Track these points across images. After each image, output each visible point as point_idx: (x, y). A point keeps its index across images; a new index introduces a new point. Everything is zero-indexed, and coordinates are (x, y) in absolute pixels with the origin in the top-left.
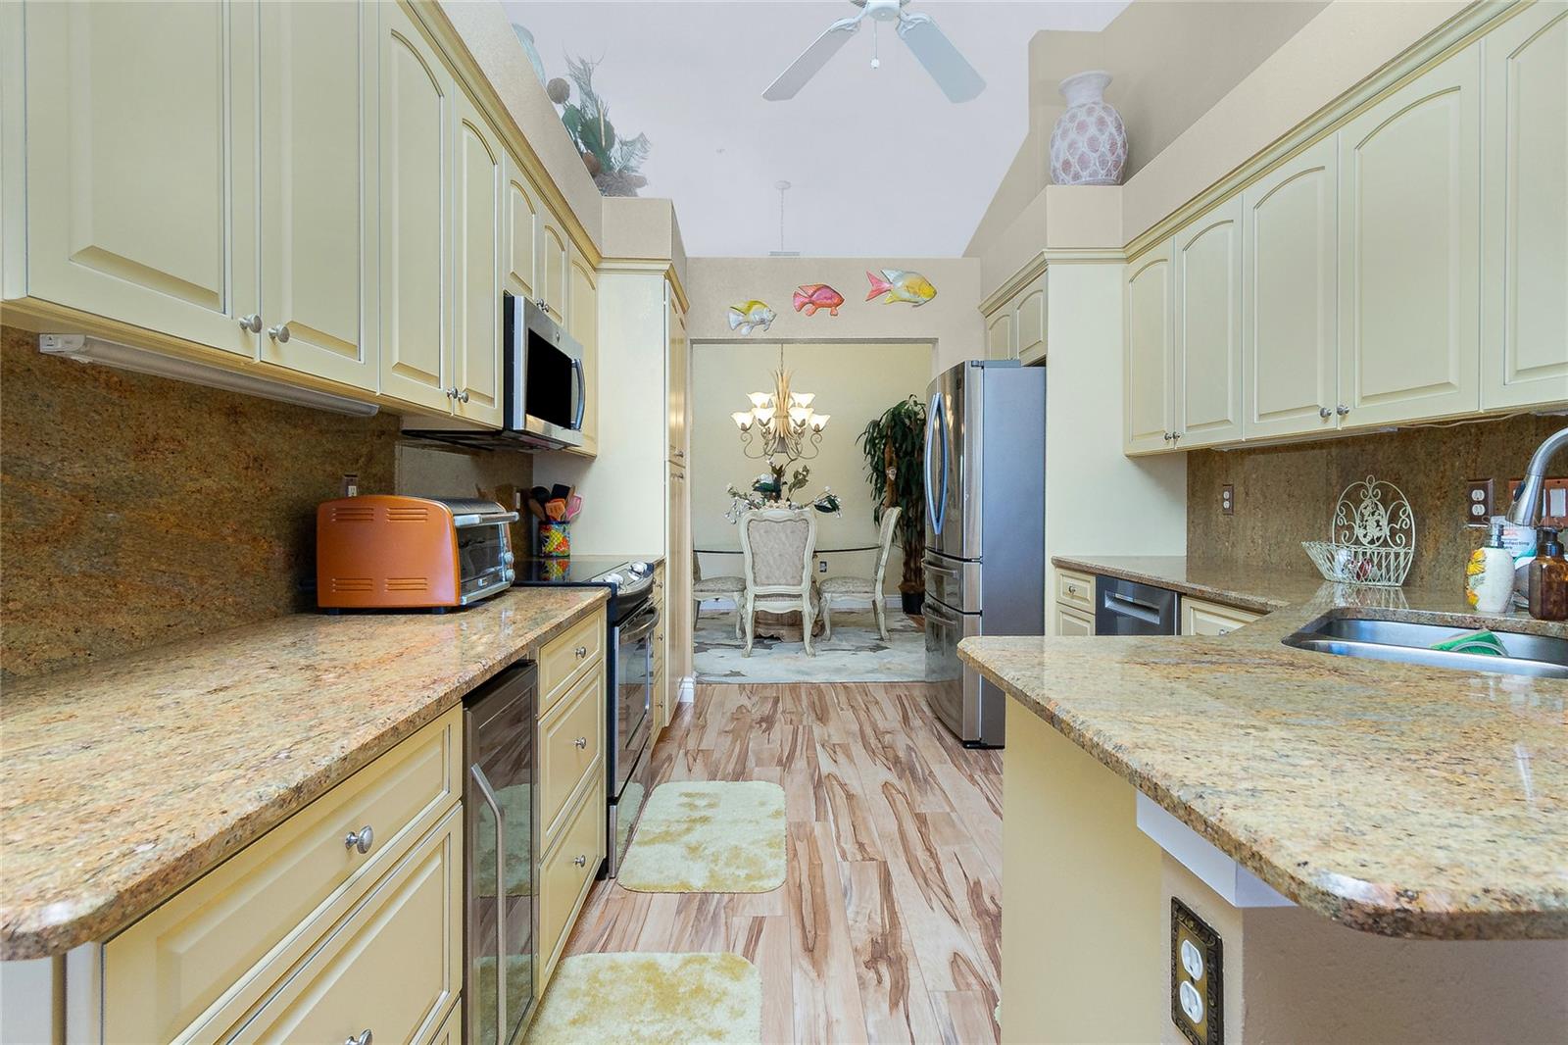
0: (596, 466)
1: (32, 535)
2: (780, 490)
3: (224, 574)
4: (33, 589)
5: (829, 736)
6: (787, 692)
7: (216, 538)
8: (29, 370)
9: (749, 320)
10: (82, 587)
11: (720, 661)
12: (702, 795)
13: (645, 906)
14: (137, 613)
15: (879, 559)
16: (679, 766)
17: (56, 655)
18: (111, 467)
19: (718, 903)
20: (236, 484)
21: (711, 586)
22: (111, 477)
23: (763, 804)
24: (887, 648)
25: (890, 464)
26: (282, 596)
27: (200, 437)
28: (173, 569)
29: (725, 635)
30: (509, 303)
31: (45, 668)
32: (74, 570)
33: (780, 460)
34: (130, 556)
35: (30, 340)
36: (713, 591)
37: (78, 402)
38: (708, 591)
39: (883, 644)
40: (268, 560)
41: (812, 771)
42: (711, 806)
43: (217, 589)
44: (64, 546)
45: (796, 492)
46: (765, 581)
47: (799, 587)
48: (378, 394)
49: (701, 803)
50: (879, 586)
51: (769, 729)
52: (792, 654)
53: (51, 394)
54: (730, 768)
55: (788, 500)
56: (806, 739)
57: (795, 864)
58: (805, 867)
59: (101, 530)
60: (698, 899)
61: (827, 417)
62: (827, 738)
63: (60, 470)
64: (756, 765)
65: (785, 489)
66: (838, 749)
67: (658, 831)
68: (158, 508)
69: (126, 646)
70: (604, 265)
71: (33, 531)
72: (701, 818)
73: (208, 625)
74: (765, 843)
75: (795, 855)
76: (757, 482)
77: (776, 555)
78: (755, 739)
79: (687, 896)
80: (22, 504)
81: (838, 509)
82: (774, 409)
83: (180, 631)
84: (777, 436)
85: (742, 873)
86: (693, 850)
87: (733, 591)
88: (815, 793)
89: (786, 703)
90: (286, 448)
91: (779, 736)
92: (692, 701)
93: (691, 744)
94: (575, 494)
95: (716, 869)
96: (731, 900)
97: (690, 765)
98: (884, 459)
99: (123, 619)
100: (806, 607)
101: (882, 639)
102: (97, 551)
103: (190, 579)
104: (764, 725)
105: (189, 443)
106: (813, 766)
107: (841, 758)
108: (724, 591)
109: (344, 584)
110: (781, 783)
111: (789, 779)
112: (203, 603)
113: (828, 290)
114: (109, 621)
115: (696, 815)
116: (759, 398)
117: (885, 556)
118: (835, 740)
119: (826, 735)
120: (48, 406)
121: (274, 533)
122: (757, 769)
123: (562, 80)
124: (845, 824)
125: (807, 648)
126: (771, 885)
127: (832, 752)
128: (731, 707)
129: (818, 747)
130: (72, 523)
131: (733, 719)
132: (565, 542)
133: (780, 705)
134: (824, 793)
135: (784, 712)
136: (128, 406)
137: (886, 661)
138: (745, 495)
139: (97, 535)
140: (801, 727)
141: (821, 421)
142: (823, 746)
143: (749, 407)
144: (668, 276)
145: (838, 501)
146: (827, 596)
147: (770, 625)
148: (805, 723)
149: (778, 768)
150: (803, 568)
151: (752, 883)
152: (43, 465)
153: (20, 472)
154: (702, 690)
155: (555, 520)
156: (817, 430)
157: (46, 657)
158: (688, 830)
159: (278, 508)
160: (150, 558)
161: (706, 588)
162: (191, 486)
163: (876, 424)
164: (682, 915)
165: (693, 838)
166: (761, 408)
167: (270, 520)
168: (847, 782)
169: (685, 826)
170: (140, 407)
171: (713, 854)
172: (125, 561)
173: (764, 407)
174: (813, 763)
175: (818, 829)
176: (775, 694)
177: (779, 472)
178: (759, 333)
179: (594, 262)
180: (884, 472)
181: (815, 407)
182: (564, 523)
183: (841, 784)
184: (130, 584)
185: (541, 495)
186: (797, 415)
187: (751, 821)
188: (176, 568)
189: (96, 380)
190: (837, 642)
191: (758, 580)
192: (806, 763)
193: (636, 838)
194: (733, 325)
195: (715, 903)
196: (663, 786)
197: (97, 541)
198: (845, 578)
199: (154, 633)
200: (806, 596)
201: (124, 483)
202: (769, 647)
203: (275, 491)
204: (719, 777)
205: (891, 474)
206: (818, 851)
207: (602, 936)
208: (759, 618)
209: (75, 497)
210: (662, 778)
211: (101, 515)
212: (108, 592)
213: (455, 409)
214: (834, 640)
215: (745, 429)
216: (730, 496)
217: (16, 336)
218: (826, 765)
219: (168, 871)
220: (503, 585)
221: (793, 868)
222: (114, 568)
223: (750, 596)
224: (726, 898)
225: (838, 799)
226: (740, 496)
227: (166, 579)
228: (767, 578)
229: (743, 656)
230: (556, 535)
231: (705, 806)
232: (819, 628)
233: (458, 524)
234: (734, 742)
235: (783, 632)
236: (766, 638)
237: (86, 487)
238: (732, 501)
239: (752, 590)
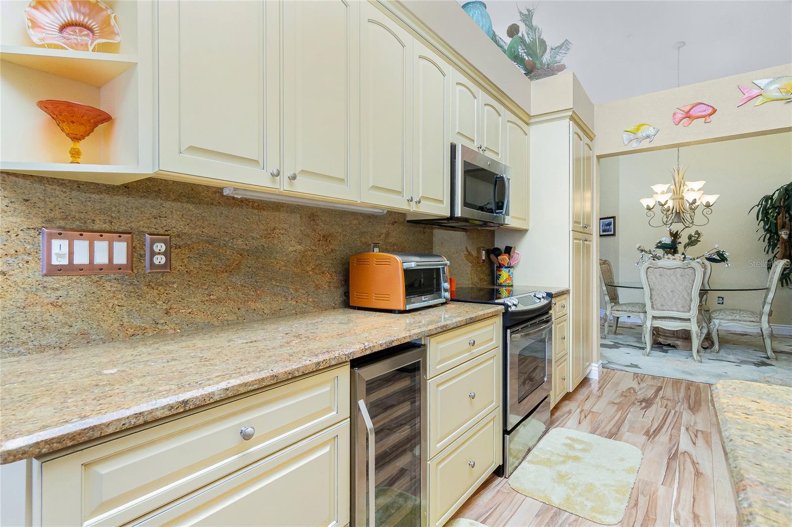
0: (528, 234)
1: (220, 269)
2: (677, 247)
3: (307, 288)
4: (221, 291)
5: (695, 423)
6: (670, 385)
7: (303, 272)
8: (219, 203)
9: (637, 137)
10: (241, 291)
11: (623, 356)
12: (580, 442)
13: (519, 503)
14: (266, 303)
15: (766, 297)
16: (573, 420)
17: (230, 318)
18: (254, 241)
19: (566, 519)
20: (314, 248)
21: (624, 308)
22: (254, 245)
23: (622, 460)
24: (771, 365)
25: (783, 227)
26: (338, 299)
27: (296, 227)
28: (282, 285)
29: (635, 339)
30: (453, 148)
31: (225, 323)
32: (238, 284)
33: (677, 227)
34: (262, 279)
35: (220, 191)
36: (625, 311)
37: (240, 215)
38: (622, 311)
39: (768, 361)
40: (330, 282)
41: (672, 445)
42: (584, 450)
43: (304, 294)
44: (233, 274)
45: (690, 249)
46: (660, 308)
47: (688, 314)
48: (359, 202)
49: (577, 446)
50: (765, 318)
51: (646, 408)
52: (683, 359)
53: (229, 212)
54: (608, 428)
55: (683, 254)
56: (675, 421)
57: (634, 512)
58: (640, 517)
59: (249, 268)
60: (553, 511)
61: (717, 196)
62: (692, 424)
63: (232, 243)
64: (628, 431)
65: (680, 248)
66: (699, 434)
67: (543, 457)
68: (276, 259)
69: (260, 317)
70: (533, 120)
71: (221, 267)
72: (575, 456)
73: (299, 310)
74: (614, 488)
75: (636, 505)
76: (659, 243)
77: (669, 291)
78: (634, 414)
79: (547, 506)
80: (216, 257)
81: (727, 260)
82: (671, 194)
83: (285, 312)
84: (674, 211)
85: (589, 504)
86: (561, 478)
87: (640, 312)
88: (668, 463)
89: (668, 392)
90: (340, 230)
91: (653, 414)
92: (597, 378)
93: (587, 406)
94: (516, 251)
95: (573, 495)
96: (576, 521)
97: (581, 420)
98: (776, 224)
99: (259, 305)
100: (694, 327)
101: (768, 358)
102: (248, 276)
103: (291, 290)
104: (644, 404)
105: (290, 230)
106: (673, 442)
107: (700, 441)
108: (633, 312)
109: (362, 296)
110: (643, 448)
111: (650, 447)
112: (297, 300)
113: (702, 105)
114: (253, 305)
115: (572, 453)
116: (659, 188)
117: (771, 296)
118: (700, 427)
119: (693, 421)
120: (227, 217)
121: (333, 270)
122: (627, 433)
123: (515, 24)
124: (687, 496)
125: (695, 357)
126: (607, 521)
127: (693, 436)
128: (624, 387)
129: (683, 429)
130: (237, 265)
131: (622, 395)
132: (510, 278)
133: (661, 393)
134: (675, 465)
135: (663, 398)
136: (262, 215)
137: (767, 375)
138: (650, 251)
139: (248, 269)
140: (673, 412)
141: (712, 199)
142: (687, 429)
143: (651, 194)
144: (572, 118)
145: (727, 255)
146: (716, 322)
147: (669, 337)
148: (677, 409)
149: (645, 437)
150: (691, 300)
151: (593, 514)
152: (225, 241)
153: (215, 244)
154: (607, 373)
155: (504, 266)
156: (708, 206)
157: (226, 318)
158: (563, 462)
159: (335, 258)
160: (272, 279)
161: (620, 309)
162: (291, 249)
163: (767, 198)
164: (539, 519)
165: (563, 468)
166: (662, 194)
167: (331, 264)
168: (700, 462)
169: (561, 459)
170: (268, 215)
171: (573, 484)
172: (260, 281)
173: (663, 193)
174: (674, 440)
175: (662, 491)
176: (660, 384)
177: (675, 236)
178: (645, 144)
179: (526, 119)
180: (777, 233)
181: (706, 190)
182: (509, 267)
183: (693, 463)
184: (262, 290)
185: (497, 252)
186: (689, 197)
187: (609, 469)
188: (283, 285)
189: (248, 205)
190: (725, 355)
191: (655, 307)
192: (668, 438)
193: (529, 457)
194: (626, 142)
195: (564, 518)
196: (558, 428)
197: (248, 272)
198: (733, 310)
199: (273, 312)
200: (694, 320)
201: (260, 248)
202: (666, 352)
203: (334, 251)
204: (597, 433)
205: (784, 234)
206: (656, 509)
207: (487, 512)
208: (656, 332)
209: (238, 254)
210: (560, 424)
211: (249, 261)
212: (253, 293)
213: (413, 208)
214: (722, 353)
215: (649, 209)
216: (638, 252)
217: (214, 190)
218: (685, 443)
219: (74, 434)
220: (442, 300)
221: (631, 514)
222: (255, 284)
223: (649, 317)
224: (573, 517)
225: (686, 475)
226: (646, 252)
227: (279, 289)
228: (662, 305)
229: (644, 355)
230: (504, 274)
231: (580, 450)
232: (708, 343)
233: (405, 267)
234: (617, 411)
235: (679, 343)
236: (665, 345)
237: (243, 249)
238: (640, 255)
239: (651, 313)
